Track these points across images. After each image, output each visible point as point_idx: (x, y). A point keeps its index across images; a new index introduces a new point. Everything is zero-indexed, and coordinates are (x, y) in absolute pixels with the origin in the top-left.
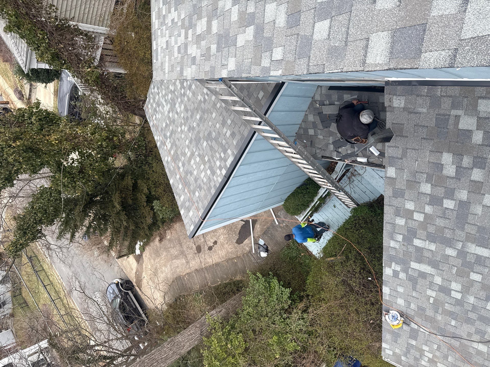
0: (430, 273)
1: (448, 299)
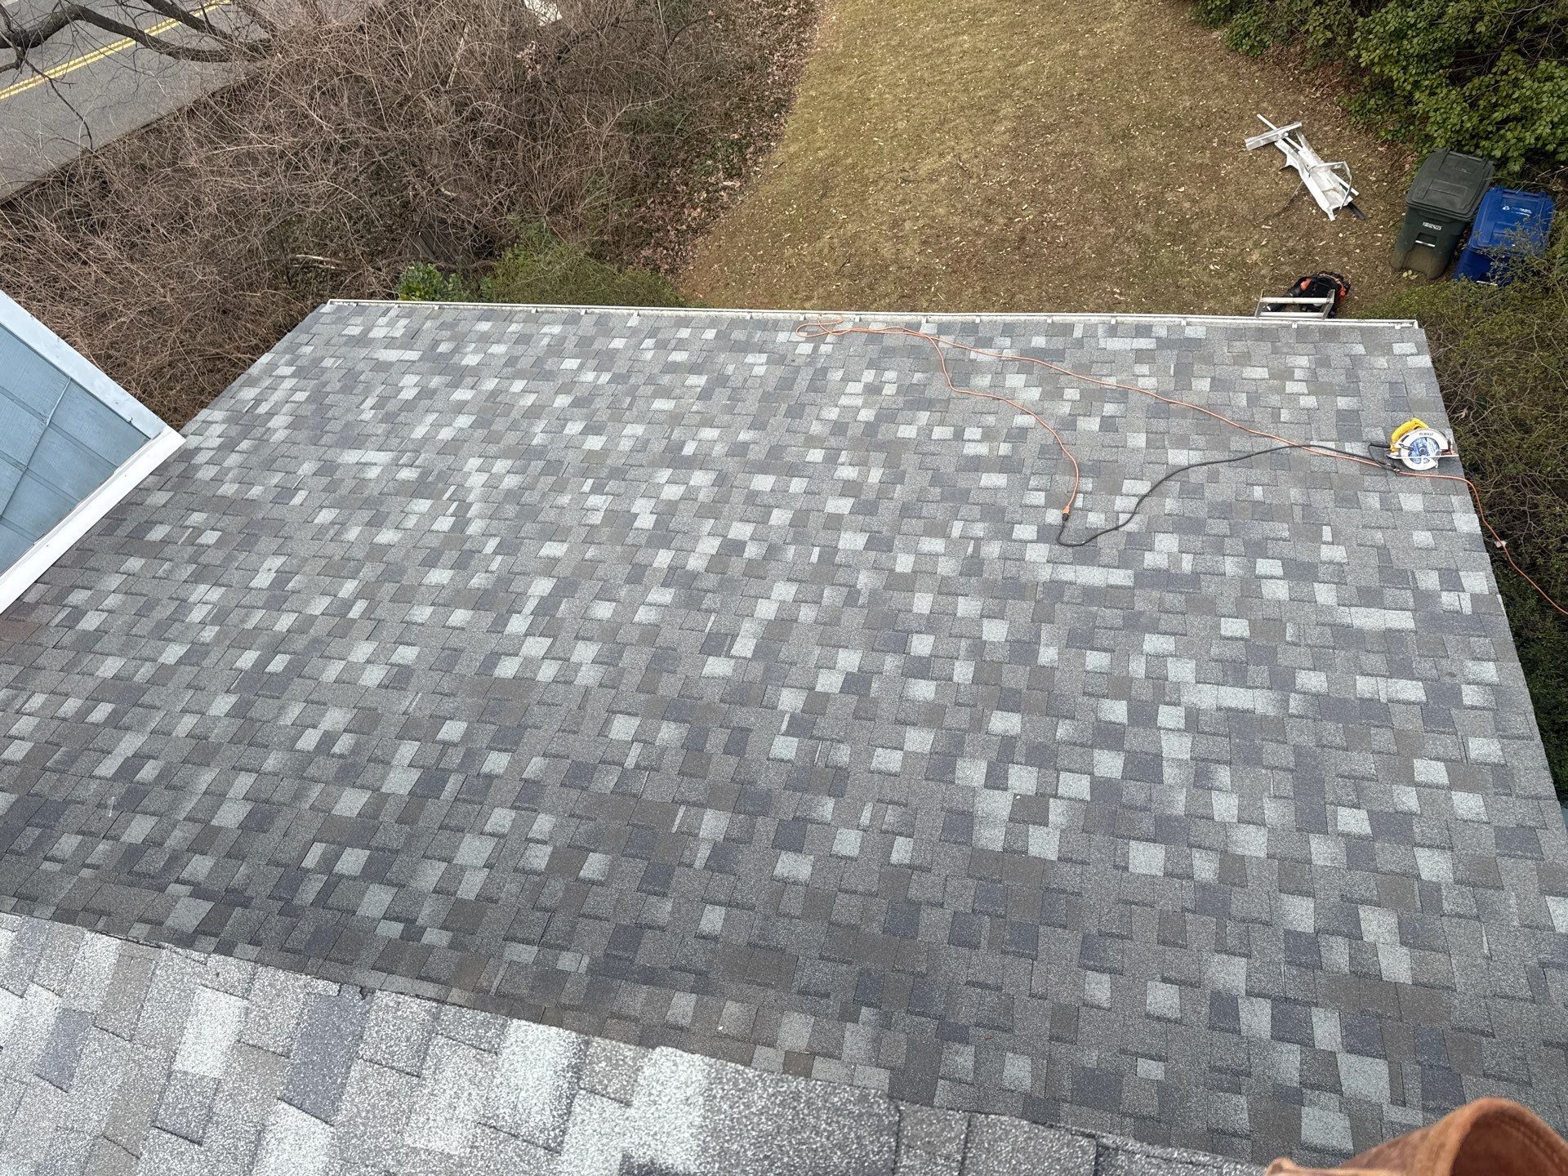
0: (1353, 609)
1: (1287, 550)
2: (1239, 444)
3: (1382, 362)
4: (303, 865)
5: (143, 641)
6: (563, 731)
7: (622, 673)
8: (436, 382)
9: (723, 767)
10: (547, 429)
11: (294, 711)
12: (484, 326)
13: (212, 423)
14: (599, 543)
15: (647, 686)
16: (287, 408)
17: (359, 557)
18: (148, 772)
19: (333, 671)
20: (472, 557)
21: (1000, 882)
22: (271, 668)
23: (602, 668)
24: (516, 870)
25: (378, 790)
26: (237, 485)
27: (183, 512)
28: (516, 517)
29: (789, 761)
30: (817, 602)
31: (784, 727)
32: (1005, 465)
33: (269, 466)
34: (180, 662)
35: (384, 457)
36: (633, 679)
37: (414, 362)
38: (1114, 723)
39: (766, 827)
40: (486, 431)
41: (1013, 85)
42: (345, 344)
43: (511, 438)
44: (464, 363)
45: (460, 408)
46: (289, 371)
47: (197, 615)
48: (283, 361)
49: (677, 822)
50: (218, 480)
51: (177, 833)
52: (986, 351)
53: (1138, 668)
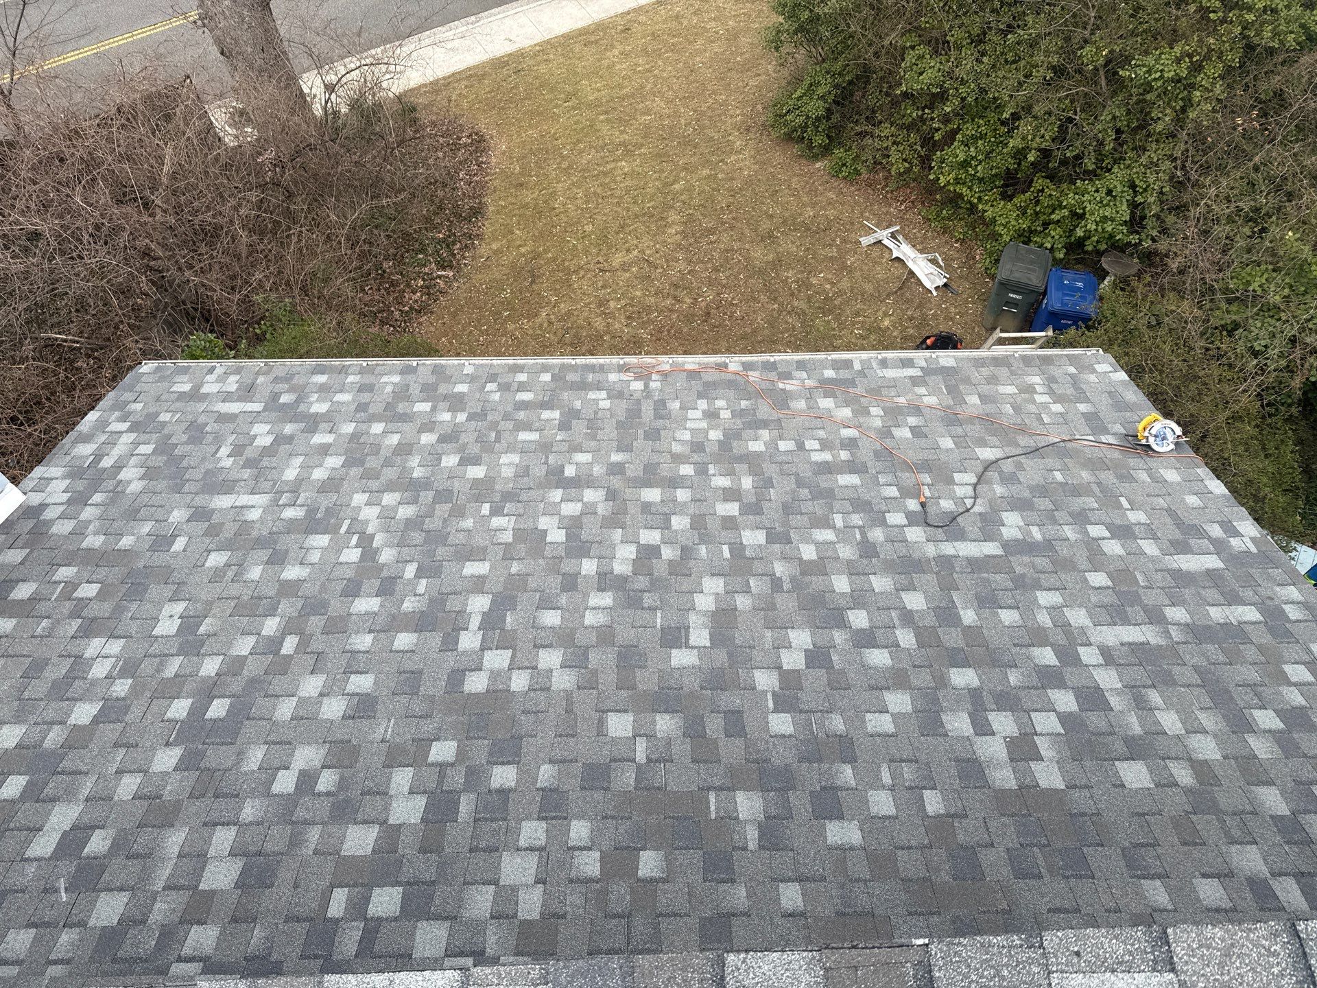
0: (1175, 557)
1: (1104, 517)
2: (1024, 441)
3: (1092, 378)
4: (329, 915)
5: (42, 704)
6: (561, 736)
7: (595, 673)
8: (289, 429)
9: (731, 751)
10: (422, 463)
11: (256, 756)
12: (322, 379)
13: (52, 479)
14: (520, 559)
15: (625, 683)
16: (133, 461)
17: (270, 594)
18: (98, 843)
19: (285, 709)
20: (395, 584)
21: (1030, 815)
22: (211, 714)
23: (574, 672)
24: (571, 881)
25: (385, 822)
26: (103, 537)
27: (47, 568)
28: (425, 542)
29: (790, 736)
30: (747, 590)
31: (771, 705)
32: (852, 467)
33: (133, 514)
34: (96, 720)
35: (261, 500)
36: (608, 679)
37: (259, 412)
38: (1049, 666)
39: (800, 801)
40: (361, 469)
41: (673, 199)
42: (178, 399)
43: (390, 473)
44: (312, 411)
45: (325, 450)
46: (125, 426)
47: (99, 670)
48: (113, 418)
49: (713, 808)
50: (79, 533)
51: (159, 905)
52: (790, 382)
53: (1044, 619)
